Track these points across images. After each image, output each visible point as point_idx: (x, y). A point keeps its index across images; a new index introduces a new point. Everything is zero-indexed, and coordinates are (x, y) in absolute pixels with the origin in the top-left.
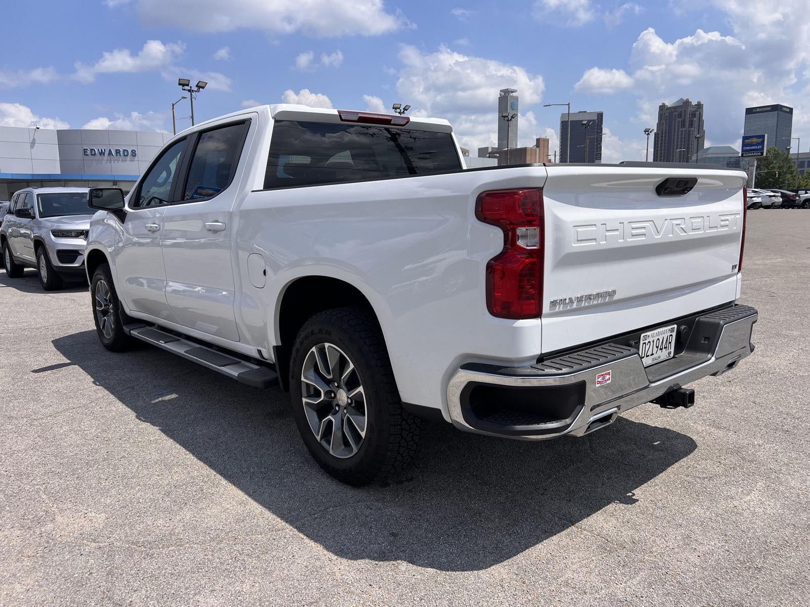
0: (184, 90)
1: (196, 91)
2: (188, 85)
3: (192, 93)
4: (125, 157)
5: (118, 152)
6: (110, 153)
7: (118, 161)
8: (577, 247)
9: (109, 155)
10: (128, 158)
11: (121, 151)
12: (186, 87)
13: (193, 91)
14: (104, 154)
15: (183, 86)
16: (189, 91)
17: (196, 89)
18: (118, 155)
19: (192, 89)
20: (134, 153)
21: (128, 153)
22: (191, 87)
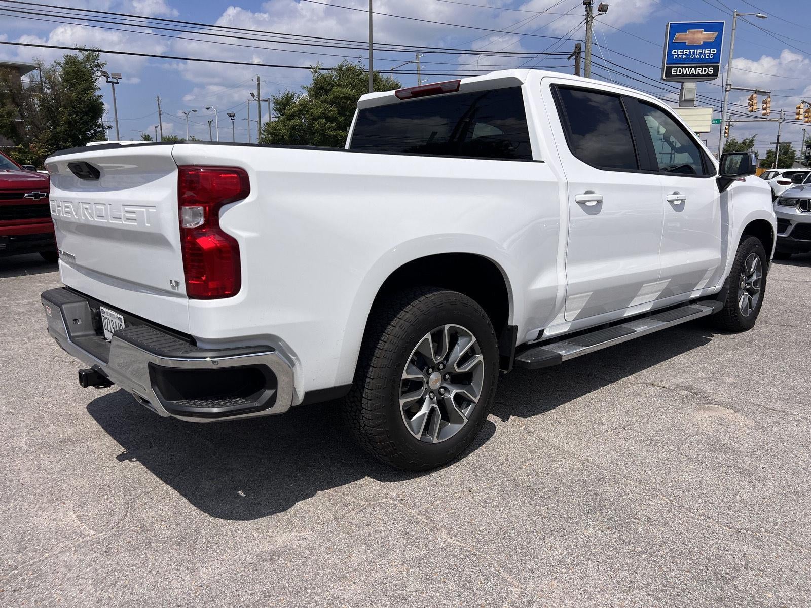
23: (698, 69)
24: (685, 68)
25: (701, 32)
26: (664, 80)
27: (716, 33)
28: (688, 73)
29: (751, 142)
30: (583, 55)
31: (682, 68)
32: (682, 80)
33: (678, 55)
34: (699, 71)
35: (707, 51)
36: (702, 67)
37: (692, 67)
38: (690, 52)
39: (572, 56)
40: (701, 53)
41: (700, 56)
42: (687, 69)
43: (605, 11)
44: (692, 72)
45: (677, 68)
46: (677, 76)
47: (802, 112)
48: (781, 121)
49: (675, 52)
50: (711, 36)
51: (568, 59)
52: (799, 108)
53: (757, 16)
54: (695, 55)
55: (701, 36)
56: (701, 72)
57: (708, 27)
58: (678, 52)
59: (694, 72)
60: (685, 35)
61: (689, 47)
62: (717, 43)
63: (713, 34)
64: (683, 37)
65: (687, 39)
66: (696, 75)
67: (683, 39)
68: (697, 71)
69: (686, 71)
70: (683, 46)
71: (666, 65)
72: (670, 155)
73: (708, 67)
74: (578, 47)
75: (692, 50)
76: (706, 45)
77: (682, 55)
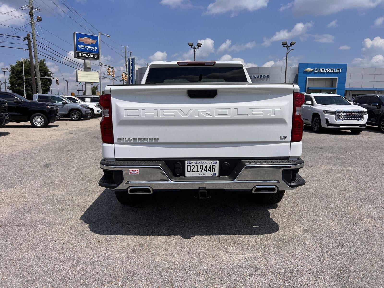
0: (284, 47)
1: (290, 47)
2: (286, 44)
3: (288, 48)
4: (264, 79)
5: (261, 76)
6: (258, 77)
7: (261, 80)
8: (126, 117)
9: (257, 78)
10: (265, 79)
11: (263, 76)
12: (285, 45)
13: (288, 47)
14: (256, 78)
15: (284, 45)
16: (286, 47)
17: (290, 45)
18: (261, 78)
19: (288, 46)
20: (268, 76)
21: (265, 77)
22: (287, 45)
23: (90, 55)
24: (85, 53)
25: (89, 39)
26: (76, 58)
27: (96, 41)
28: (87, 56)
29: (97, 87)
30: (31, 40)
31: (84, 53)
32: (84, 59)
33: (81, 47)
34: (91, 56)
35: (93, 48)
36: (92, 54)
37: (88, 54)
38: (86, 47)
39: (25, 39)
40: (91, 48)
41: (91, 49)
42: (86, 54)
43: (41, 20)
44: (88, 56)
45: (82, 53)
46: (82, 57)
47: (124, 76)
48: (113, 79)
49: (79, 46)
50: (94, 41)
51: (24, 40)
52: (123, 75)
53: (107, 36)
54: (88, 48)
55: (90, 41)
56: (92, 56)
57: (92, 37)
58: (81, 46)
59: (89, 56)
60: (83, 39)
61: (86, 45)
62: (96, 45)
63: (95, 41)
64: (82, 40)
65: (84, 41)
66: (90, 57)
67: (82, 41)
68: (90, 56)
69: (86, 55)
70: (83, 44)
71: (76, 51)
72: (82, 91)
73: (94, 55)
74: (28, 35)
75: (87, 46)
76: (92, 45)
77: (83, 48)
